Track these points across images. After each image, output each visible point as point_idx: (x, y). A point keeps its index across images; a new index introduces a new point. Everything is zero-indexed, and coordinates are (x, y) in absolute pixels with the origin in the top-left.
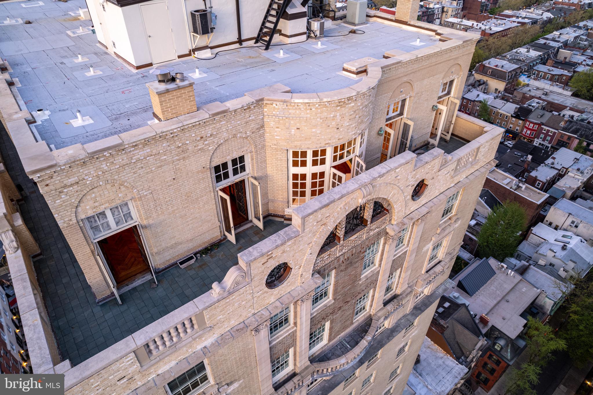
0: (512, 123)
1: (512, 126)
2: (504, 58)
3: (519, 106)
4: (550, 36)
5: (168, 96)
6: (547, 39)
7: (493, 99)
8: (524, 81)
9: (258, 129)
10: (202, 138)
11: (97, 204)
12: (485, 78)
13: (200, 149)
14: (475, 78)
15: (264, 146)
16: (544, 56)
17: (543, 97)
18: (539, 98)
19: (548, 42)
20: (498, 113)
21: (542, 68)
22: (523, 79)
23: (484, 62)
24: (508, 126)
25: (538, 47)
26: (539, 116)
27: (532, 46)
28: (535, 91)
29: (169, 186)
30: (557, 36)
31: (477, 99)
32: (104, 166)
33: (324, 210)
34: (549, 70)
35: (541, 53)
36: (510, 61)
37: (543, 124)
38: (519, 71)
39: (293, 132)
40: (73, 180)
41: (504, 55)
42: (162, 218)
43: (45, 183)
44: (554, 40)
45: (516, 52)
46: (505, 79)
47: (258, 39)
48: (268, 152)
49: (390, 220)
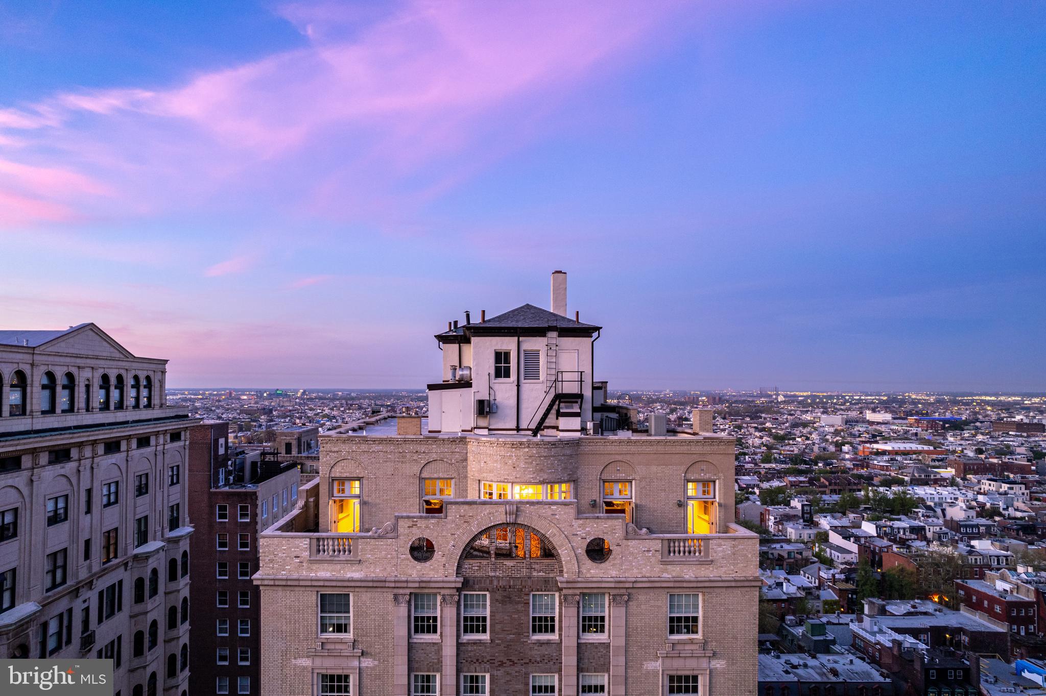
5: (403, 420)
9: (462, 460)
10: (417, 452)
11: (343, 471)
13: (414, 460)
15: (466, 477)
29: (388, 478)
32: (354, 448)
33: (466, 507)
40: (336, 449)
42: (378, 501)
43: (323, 445)
48: (469, 482)
49: (561, 571)
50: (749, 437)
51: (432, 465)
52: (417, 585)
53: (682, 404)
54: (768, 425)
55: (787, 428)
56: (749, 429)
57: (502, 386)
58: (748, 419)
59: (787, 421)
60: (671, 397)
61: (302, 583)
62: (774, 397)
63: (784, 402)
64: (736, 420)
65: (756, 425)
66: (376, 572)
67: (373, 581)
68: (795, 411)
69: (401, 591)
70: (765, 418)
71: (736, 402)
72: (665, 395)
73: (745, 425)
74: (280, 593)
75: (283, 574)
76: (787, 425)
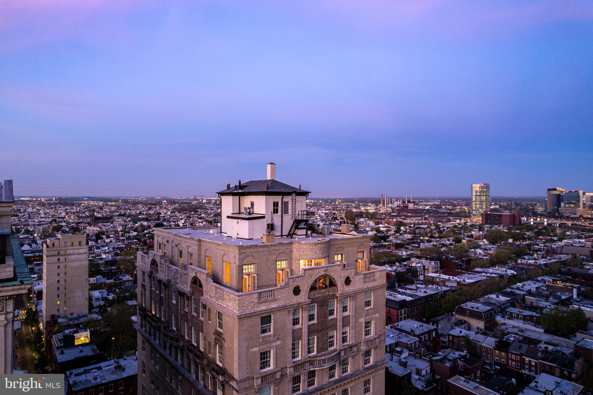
0: (497, 356)
1: (497, 358)
2: (478, 302)
3: (498, 340)
4: (514, 286)
5: (269, 236)
6: (513, 288)
7: (475, 335)
8: (500, 320)
9: (290, 252)
10: (275, 250)
11: (247, 261)
12: (466, 319)
14: (456, 318)
15: (292, 258)
16: (513, 301)
17: (520, 333)
18: (517, 334)
19: (513, 290)
20: (482, 346)
21: (515, 311)
22: (499, 319)
23: (461, 305)
24: (495, 359)
25: (505, 294)
26: (518, 348)
27: (501, 293)
28: (512, 329)
29: (265, 262)
30: (521, 287)
31: (461, 335)
33: (311, 271)
34: (519, 311)
35: (509, 298)
36: (483, 304)
37: (524, 355)
38: (493, 312)
39: (301, 253)
40: (245, 252)
41: (478, 300)
42: (261, 273)
44: (518, 289)
45: (488, 298)
46: (483, 319)
47: (287, 236)
48: (293, 261)
49: (337, 291)
50: (196, 222)
51: (280, 255)
52: (297, 305)
53: (153, 204)
54: (203, 215)
55: (212, 217)
56: (195, 218)
57: (276, 217)
58: (193, 213)
59: (212, 213)
60: (146, 200)
61: (256, 314)
62: (200, 200)
63: (207, 203)
64: (186, 213)
65: (197, 216)
66: (281, 303)
67: (282, 307)
68: (213, 208)
69: (290, 309)
70: (201, 212)
71: (182, 203)
72: (142, 199)
73: (192, 216)
74: (246, 321)
75: (248, 312)
76: (212, 215)
